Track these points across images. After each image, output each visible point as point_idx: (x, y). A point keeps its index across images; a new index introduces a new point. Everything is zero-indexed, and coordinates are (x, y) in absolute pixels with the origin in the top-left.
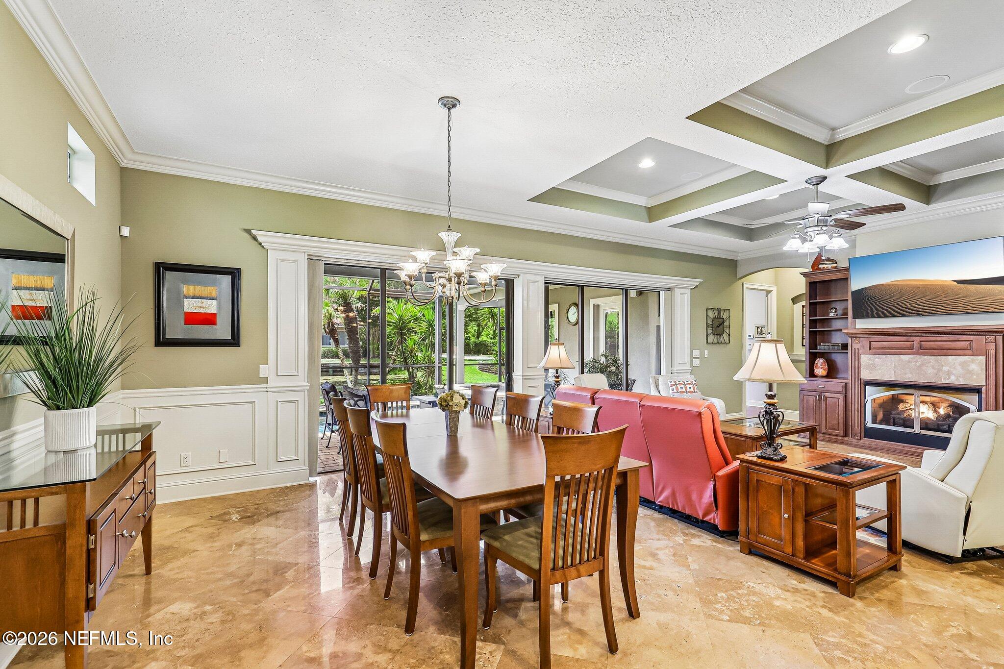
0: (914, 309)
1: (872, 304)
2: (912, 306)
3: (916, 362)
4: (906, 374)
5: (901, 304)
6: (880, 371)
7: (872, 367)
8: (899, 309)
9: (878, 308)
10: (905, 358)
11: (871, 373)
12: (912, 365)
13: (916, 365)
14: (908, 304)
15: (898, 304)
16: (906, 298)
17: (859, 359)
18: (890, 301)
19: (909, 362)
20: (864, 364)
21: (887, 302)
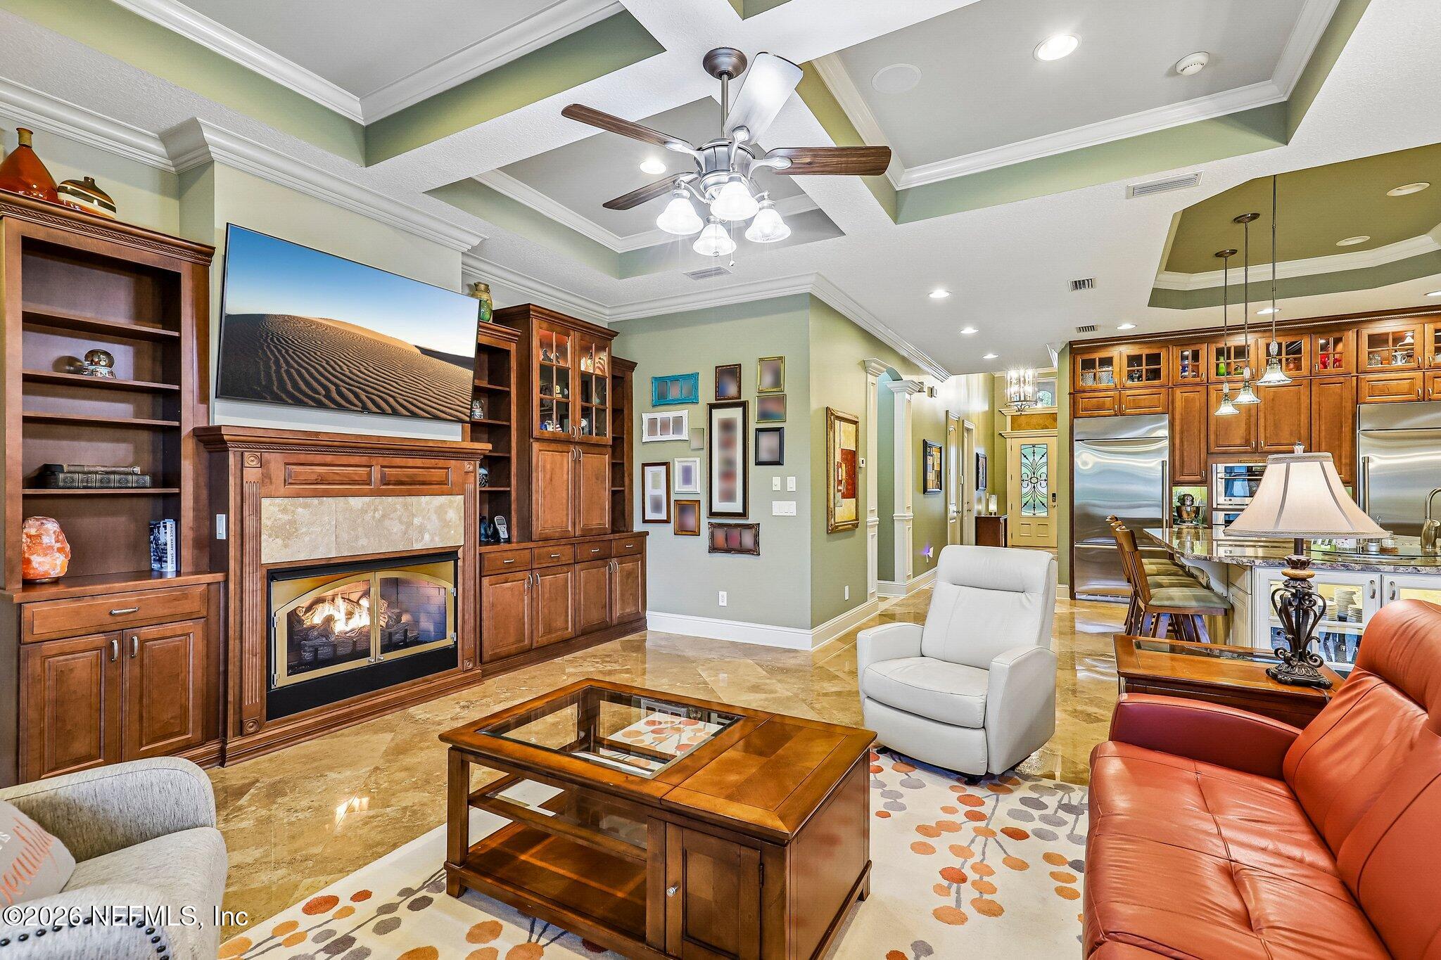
0: (355, 377)
1: (279, 352)
2: (351, 372)
3: (376, 510)
4: (357, 538)
5: (332, 363)
6: (307, 539)
7: (287, 532)
8: (329, 372)
9: (291, 361)
10: (356, 502)
11: (286, 546)
12: (368, 517)
13: (374, 517)
14: (345, 367)
15: (328, 363)
16: (343, 356)
17: (257, 511)
18: (315, 353)
19: (364, 511)
20: (269, 523)
21: (309, 354)
